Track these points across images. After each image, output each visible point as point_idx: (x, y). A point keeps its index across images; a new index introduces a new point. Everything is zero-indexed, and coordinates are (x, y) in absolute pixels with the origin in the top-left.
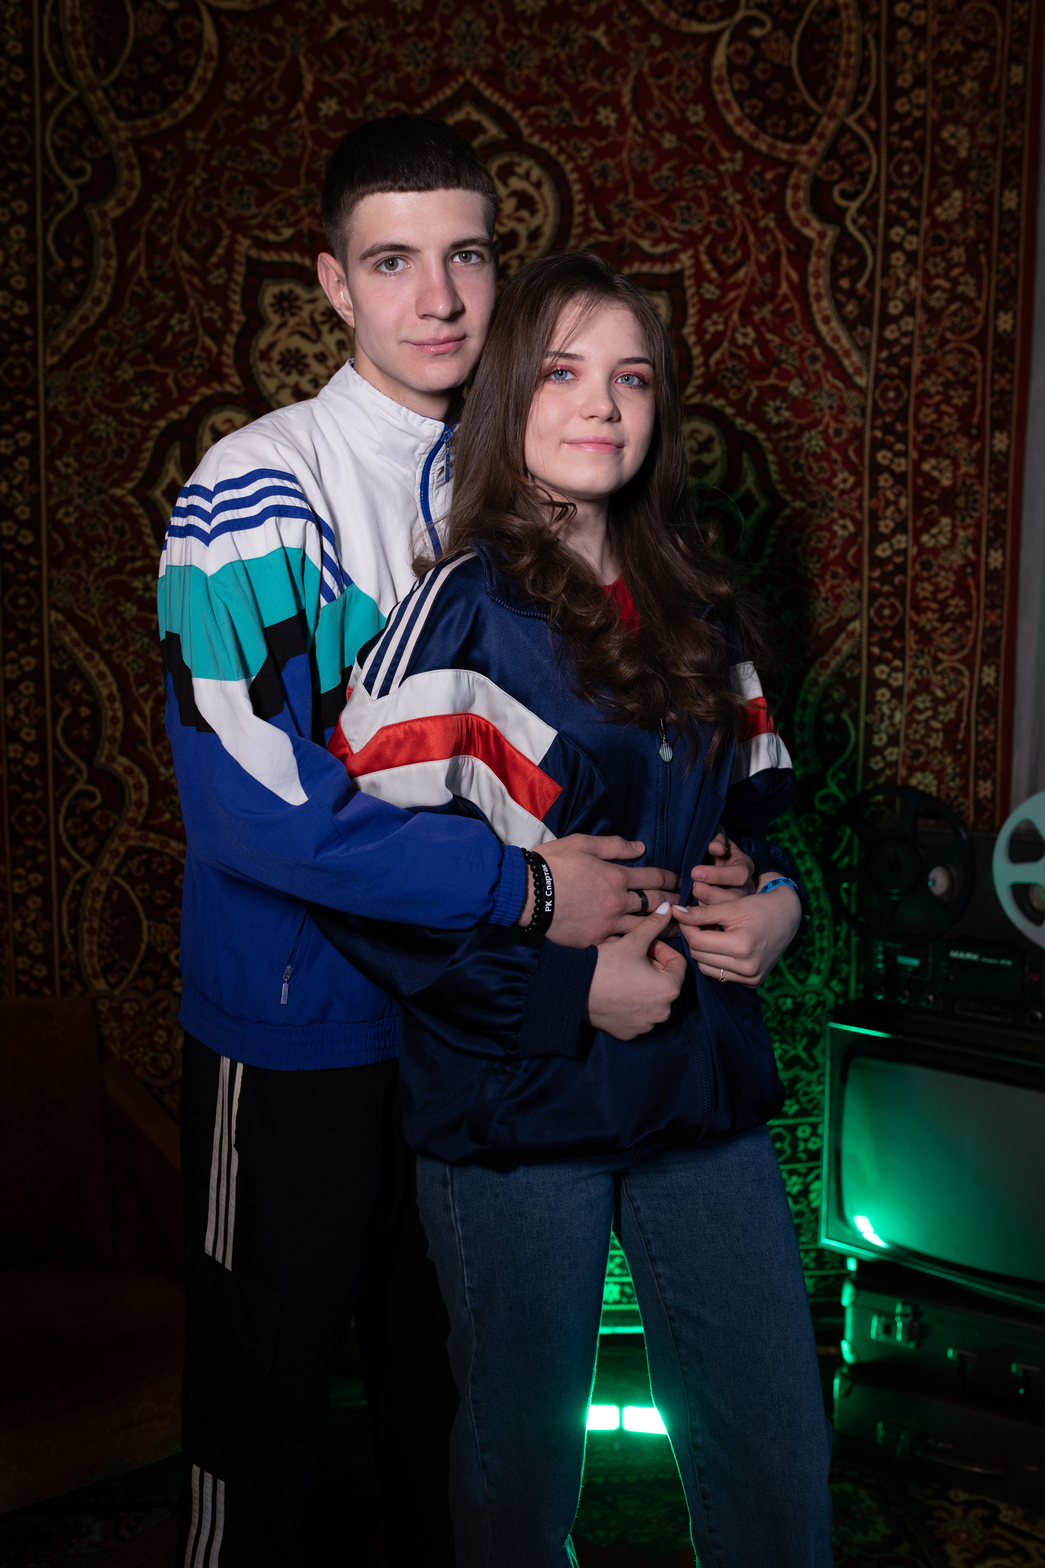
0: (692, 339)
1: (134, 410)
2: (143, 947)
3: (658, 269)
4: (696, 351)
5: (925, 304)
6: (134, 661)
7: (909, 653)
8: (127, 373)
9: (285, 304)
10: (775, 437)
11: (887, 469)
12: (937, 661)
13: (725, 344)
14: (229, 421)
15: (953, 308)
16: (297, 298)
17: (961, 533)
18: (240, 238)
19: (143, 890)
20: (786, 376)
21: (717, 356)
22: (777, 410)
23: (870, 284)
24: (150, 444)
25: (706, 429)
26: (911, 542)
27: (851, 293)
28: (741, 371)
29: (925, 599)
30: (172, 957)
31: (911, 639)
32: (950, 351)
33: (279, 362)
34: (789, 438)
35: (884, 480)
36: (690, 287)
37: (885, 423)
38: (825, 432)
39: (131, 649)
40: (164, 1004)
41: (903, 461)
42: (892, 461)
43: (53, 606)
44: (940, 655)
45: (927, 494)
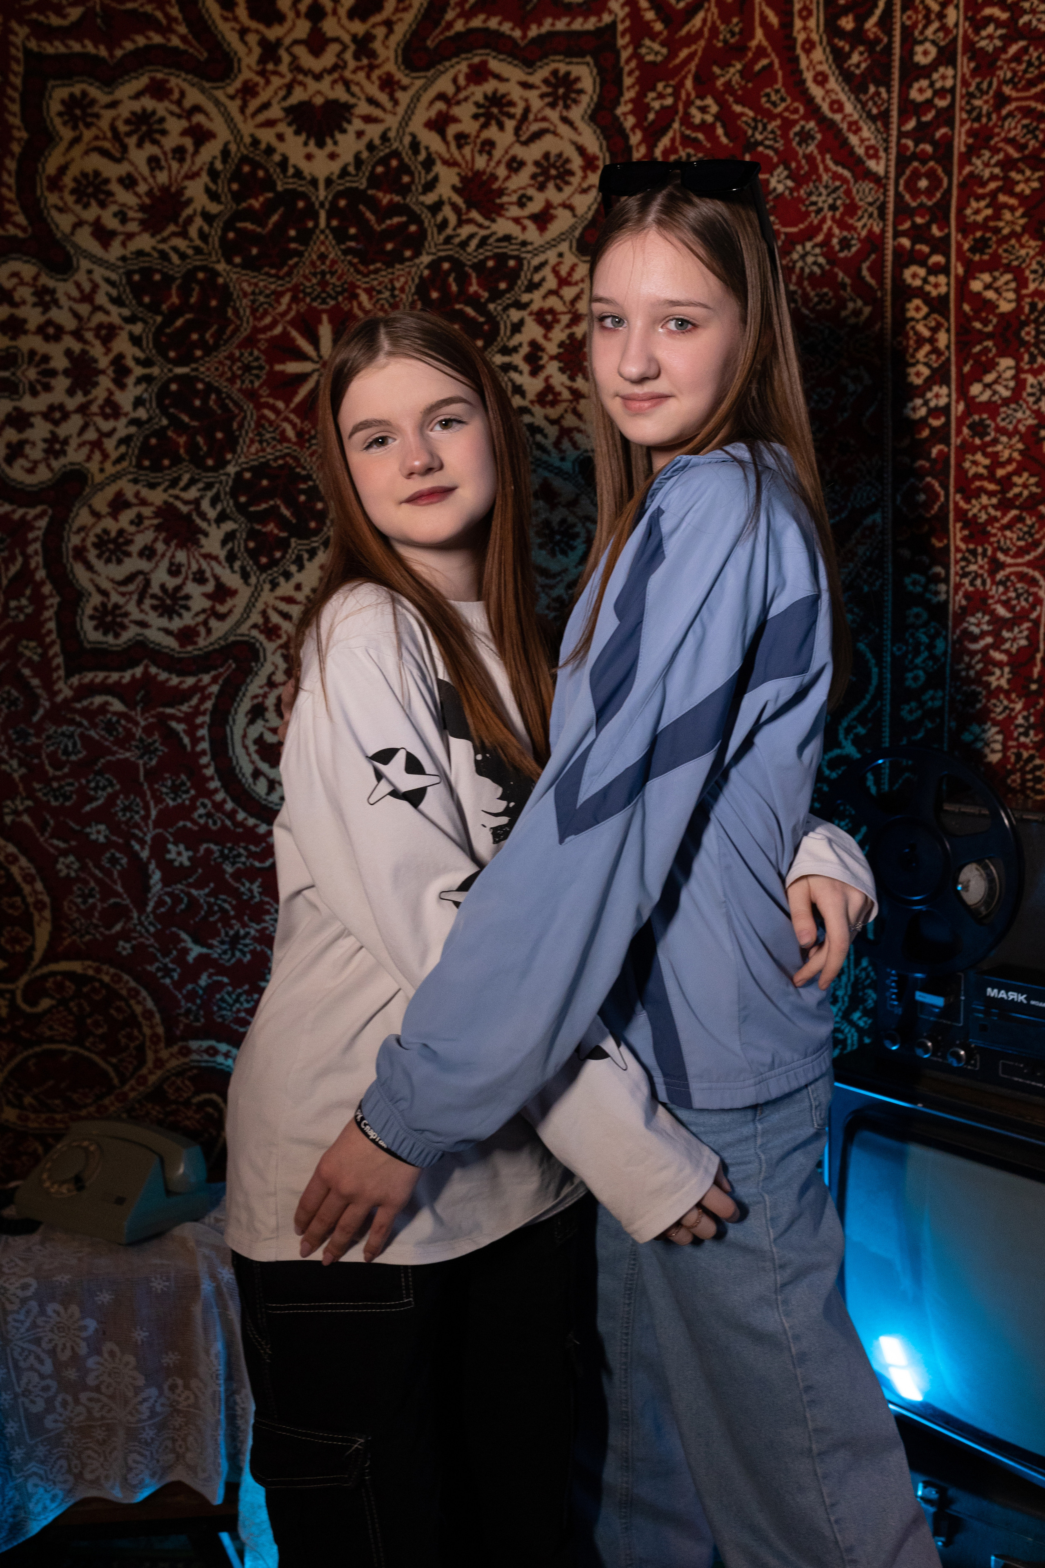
0: (630, 121)
3: (578, 25)
4: (635, 138)
5: (970, 47)
7: (953, 555)
9: (78, 112)
11: (919, 292)
12: (996, 566)
13: (676, 125)
14: (15, 274)
15: (1013, 49)
16: (93, 102)
17: (1031, 379)
18: (14, 25)
21: (665, 142)
23: (885, 22)
26: (954, 396)
27: (857, 37)
29: (977, 476)
31: (957, 535)
32: (1010, 114)
33: (73, 192)
35: (915, 308)
36: (625, 47)
37: (914, 225)
38: (825, 244)
41: (942, 279)
42: (925, 281)
44: (1001, 556)
45: (978, 325)
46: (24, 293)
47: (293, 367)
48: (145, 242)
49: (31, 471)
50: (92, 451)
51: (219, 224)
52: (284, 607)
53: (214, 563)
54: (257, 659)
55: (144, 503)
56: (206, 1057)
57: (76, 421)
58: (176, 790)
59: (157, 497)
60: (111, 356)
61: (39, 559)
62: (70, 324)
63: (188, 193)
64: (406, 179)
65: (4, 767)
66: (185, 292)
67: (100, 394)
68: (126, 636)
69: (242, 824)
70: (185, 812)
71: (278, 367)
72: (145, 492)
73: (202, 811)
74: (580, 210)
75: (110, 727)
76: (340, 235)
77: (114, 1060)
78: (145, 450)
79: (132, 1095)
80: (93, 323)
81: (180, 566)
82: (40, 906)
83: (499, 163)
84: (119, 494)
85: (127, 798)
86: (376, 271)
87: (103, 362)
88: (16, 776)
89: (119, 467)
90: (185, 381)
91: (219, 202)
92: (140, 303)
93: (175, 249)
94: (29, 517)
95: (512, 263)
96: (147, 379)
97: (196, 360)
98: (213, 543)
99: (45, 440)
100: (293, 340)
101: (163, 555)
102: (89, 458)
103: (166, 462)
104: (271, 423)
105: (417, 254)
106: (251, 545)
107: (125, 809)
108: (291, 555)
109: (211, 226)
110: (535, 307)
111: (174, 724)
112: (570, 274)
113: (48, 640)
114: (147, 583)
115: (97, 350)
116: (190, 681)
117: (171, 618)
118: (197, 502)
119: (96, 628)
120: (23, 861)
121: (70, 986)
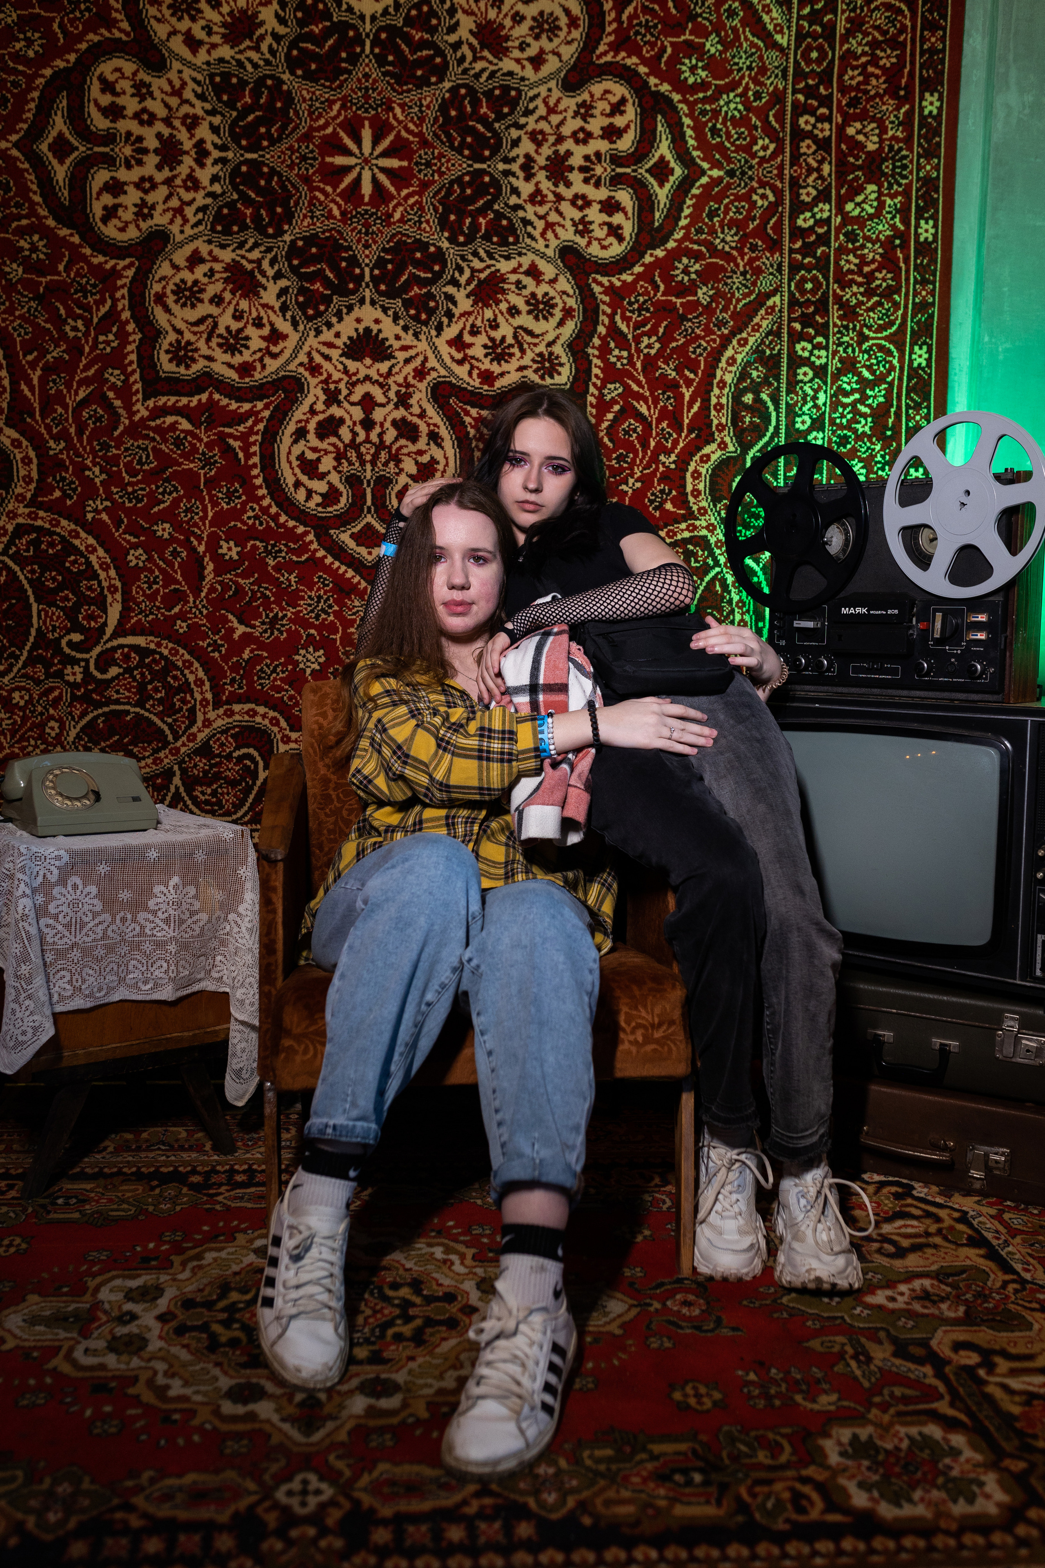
1: (17, 57)
2: (33, 632)
6: (20, 326)
7: (832, 329)
10: (690, 98)
11: (810, 135)
12: (862, 338)
14: (118, 70)
17: (889, 201)
19: (33, 572)
20: (702, 32)
22: (693, 69)
24: (36, 94)
25: (619, 90)
26: (834, 211)
28: (655, 26)
29: (850, 272)
30: (64, 642)
31: (835, 314)
32: (877, 8)
33: (170, 7)
34: (705, 100)
35: (806, 146)
37: (807, 85)
38: (744, 95)
39: (17, 313)
40: (56, 693)
41: (826, 126)
42: (814, 126)
44: (866, 331)
45: (851, 160)
46: (125, 85)
47: (340, 160)
48: (225, 52)
49: (122, 230)
50: (174, 216)
51: (285, 43)
52: (325, 350)
53: (270, 312)
54: (302, 391)
55: (215, 259)
56: (247, 718)
57: (163, 191)
58: (230, 495)
59: (227, 256)
60: (194, 140)
61: (126, 302)
62: (162, 112)
63: (261, 17)
64: (434, 22)
65: (87, 473)
66: (256, 94)
67: (183, 170)
68: (195, 368)
69: (283, 525)
70: (236, 514)
71: (328, 159)
72: (217, 251)
73: (250, 514)
74: (565, 58)
75: (178, 442)
76: (381, 61)
77: (170, 720)
78: (218, 218)
79: (183, 750)
80: (181, 114)
81: (243, 312)
82: (113, 589)
83: (506, 15)
84: (196, 252)
85: (189, 501)
86: (409, 91)
87: (188, 145)
88: (97, 480)
89: (196, 230)
90: (254, 165)
91: (286, 26)
92: (220, 100)
93: (249, 60)
94: (119, 268)
95: (513, 93)
96: (223, 161)
97: (263, 149)
98: (270, 296)
99: (135, 205)
100: (341, 139)
101: (230, 303)
102: (172, 222)
103: (235, 228)
104: (321, 203)
105: (441, 80)
106: (301, 299)
107: (187, 511)
108: (333, 309)
109: (279, 44)
110: (529, 128)
111: (231, 441)
112: (556, 105)
113: (130, 369)
114: (215, 325)
115: (183, 135)
116: (247, 406)
117: (233, 355)
118: (259, 262)
119: (170, 361)
120: (101, 552)
121: (135, 657)
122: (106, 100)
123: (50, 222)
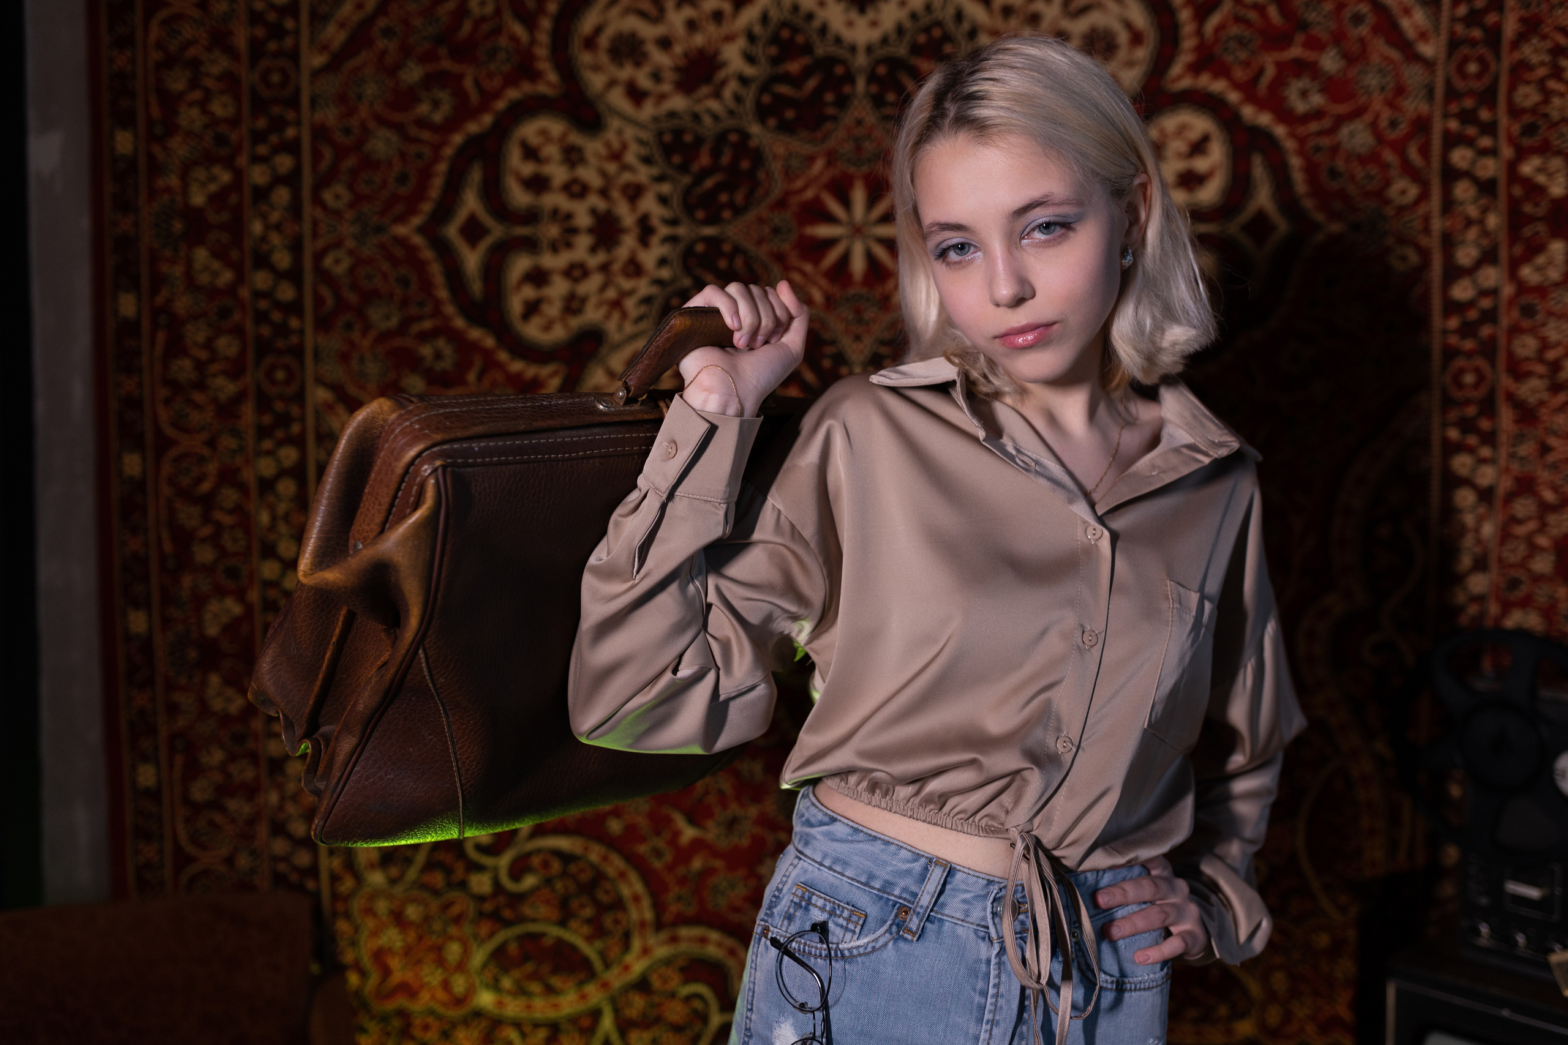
1: (422, 123)
7: (1503, 438)
8: (413, 73)
10: (1301, 130)
11: (1467, 174)
12: (1545, 449)
14: (544, 133)
20: (1315, 45)
21: (1214, 20)
22: (1304, 94)
24: (442, 167)
25: (1199, 124)
26: (1504, 277)
28: (1251, 40)
29: (1527, 359)
30: (467, 845)
31: (1506, 417)
33: (608, 51)
34: (1321, 133)
35: (1463, 190)
37: (1463, 110)
38: (1374, 126)
40: (457, 908)
41: (1490, 162)
42: (1474, 163)
43: (320, 381)
46: (552, 151)
47: (823, 231)
48: (678, 103)
50: (611, 311)
51: (753, 88)
56: (696, 946)
57: (597, 279)
60: (637, 215)
62: (596, 182)
63: (724, 56)
64: (948, 49)
66: (716, 153)
67: (623, 252)
71: (808, 231)
76: (878, 102)
77: (599, 946)
79: (615, 983)
80: (620, 182)
87: (629, 221)
89: (637, 327)
90: (713, 243)
91: (756, 66)
92: (670, 163)
93: (708, 111)
94: (542, 375)
96: (672, 239)
97: (725, 221)
99: (563, 298)
100: (825, 204)
102: (608, 316)
109: (746, 89)
115: (622, 209)
121: (556, 866)
122: (528, 169)
123: (459, 323)
